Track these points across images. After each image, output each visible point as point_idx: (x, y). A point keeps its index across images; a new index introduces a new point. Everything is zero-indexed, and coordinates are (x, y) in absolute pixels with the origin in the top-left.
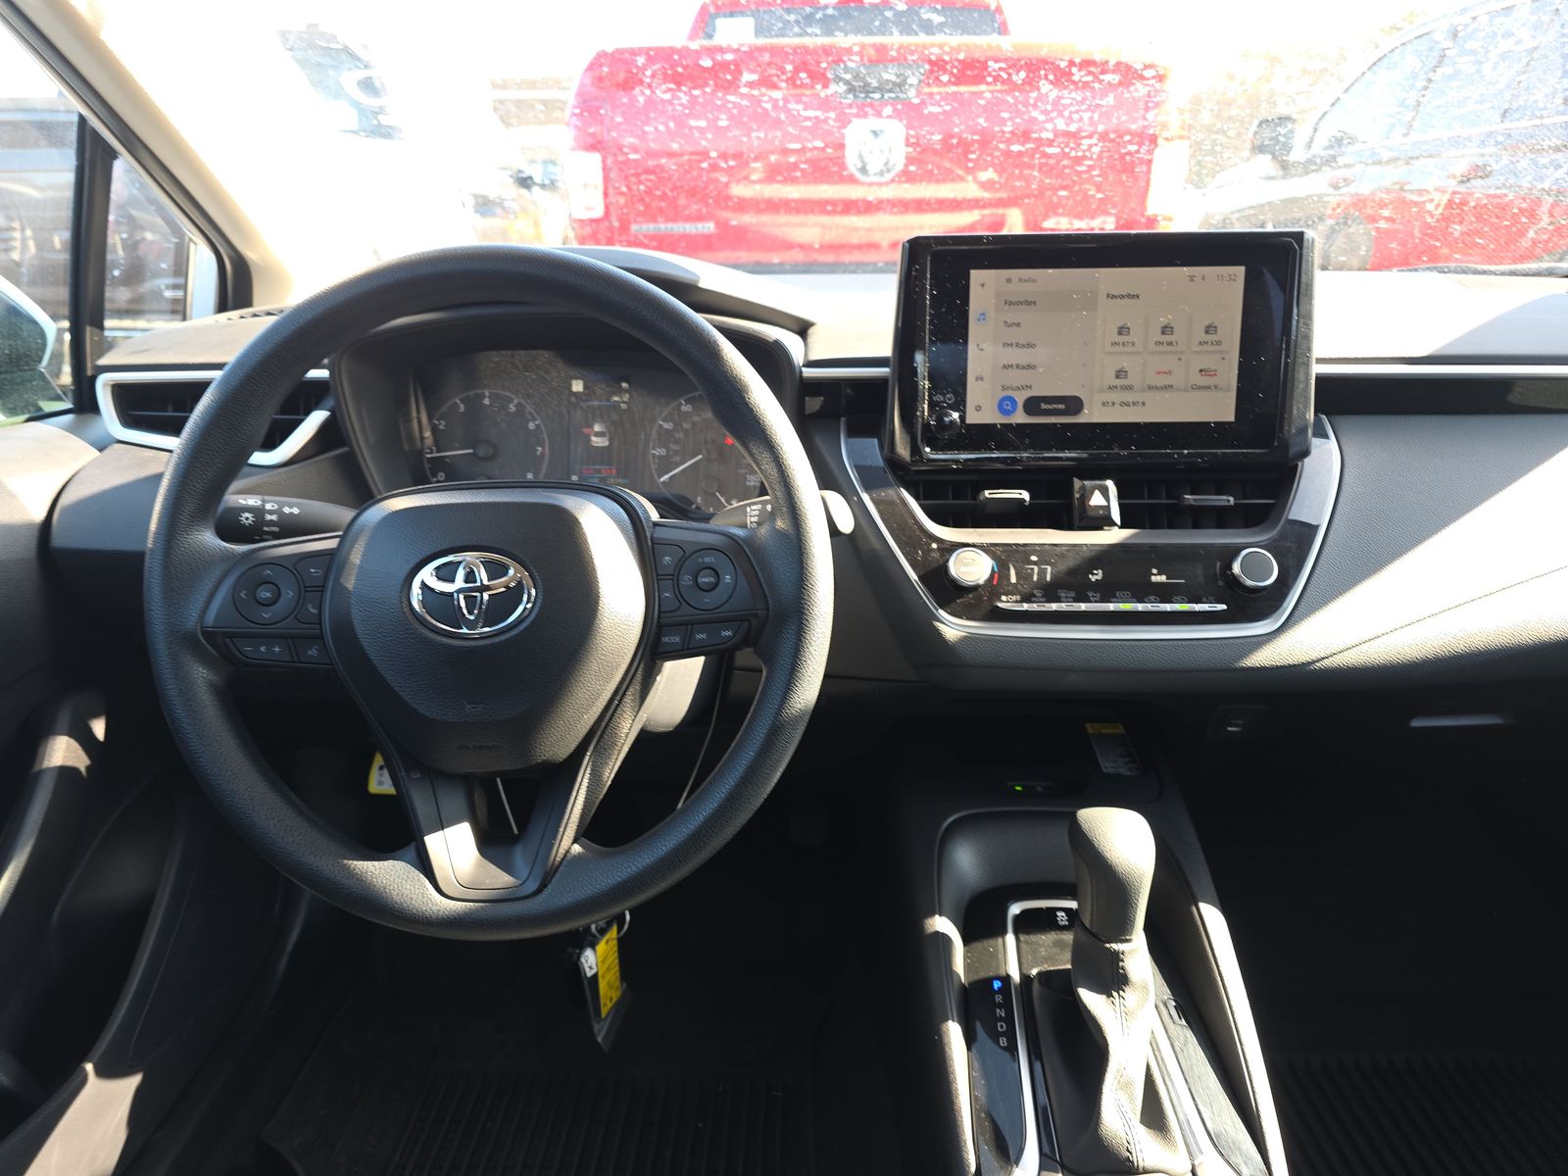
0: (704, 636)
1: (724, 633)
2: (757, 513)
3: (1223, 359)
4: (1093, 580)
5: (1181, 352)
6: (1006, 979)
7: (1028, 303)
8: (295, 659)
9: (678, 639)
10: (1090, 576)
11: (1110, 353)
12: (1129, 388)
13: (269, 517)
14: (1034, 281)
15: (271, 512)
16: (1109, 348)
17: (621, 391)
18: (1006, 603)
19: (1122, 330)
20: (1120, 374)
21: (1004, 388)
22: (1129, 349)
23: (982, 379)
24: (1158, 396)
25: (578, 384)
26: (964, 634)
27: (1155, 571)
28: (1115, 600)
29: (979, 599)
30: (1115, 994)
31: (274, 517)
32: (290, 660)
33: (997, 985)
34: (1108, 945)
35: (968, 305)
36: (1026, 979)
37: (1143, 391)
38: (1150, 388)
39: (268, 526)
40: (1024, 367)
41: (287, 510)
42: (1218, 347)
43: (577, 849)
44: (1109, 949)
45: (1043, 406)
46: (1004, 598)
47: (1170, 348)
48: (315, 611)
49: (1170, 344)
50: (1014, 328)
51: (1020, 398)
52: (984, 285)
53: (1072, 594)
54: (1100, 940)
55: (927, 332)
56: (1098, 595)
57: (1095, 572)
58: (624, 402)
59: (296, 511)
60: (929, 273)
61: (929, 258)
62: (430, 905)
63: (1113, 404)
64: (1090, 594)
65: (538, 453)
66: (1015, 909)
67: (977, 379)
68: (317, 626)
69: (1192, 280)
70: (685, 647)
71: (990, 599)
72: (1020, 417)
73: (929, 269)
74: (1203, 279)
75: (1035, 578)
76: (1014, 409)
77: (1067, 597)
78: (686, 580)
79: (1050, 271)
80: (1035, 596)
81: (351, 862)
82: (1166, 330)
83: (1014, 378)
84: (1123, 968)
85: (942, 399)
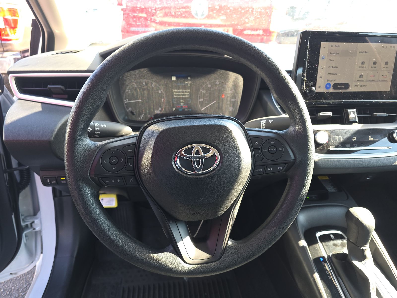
0: (271, 169)
1: (279, 168)
2: (265, 123)
3: (389, 72)
4: (354, 140)
5: (378, 70)
6: (323, 257)
7: (337, 54)
8: (125, 184)
9: (261, 170)
10: (353, 139)
11: (358, 70)
12: (362, 81)
13: (96, 129)
14: (340, 46)
15: (97, 127)
16: (358, 68)
17: (188, 80)
18: (332, 149)
19: (363, 63)
20: (361, 76)
21: (328, 81)
22: (364, 69)
23: (321, 78)
24: (370, 83)
25: (174, 78)
26: (320, 159)
27: (370, 137)
28: (361, 146)
29: (323, 147)
30: (363, 261)
31: (98, 129)
32: (124, 184)
33: (321, 259)
34: (361, 248)
35: (319, 54)
36: (329, 256)
37: (366, 82)
38: (369, 81)
39: (97, 132)
40: (334, 74)
41: (102, 126)
42: (388, 68)
43: (230, 243)
44: (362, 249)
45: (338, 86)
46: (330, 147)
47: (375, 69)
48: (131, 166)
49: (375, 67)
50: (332, 62)
51: (332, 84)
52: (325, 47)
53: (349, 145)
54: (358, 246)
55: (307, 62)
56: (357, 145)
57: (354, 138)
58: (189, 84)
59: (105, 126)
60: (309, 43)
61: (309, 38)
62: (183, 267)
63: (358, 86)
64: (354, 145)
65: (162, 101)
66: (318, 234)
67: (320, 78)
68: (133, 171)
69: (383, 48)
70: (264, 173)
71: (327, 148)
72: (331, 90)
73: (309, 42)
74: (386, 48)
75: (338, 140)
76: (330, 88)
77: (348, 146)
78: (265, 150)
79: (345, 43)
80: (339, 146)
81: (152, 255)
82: (375, 63)
83: (331, 77)
84: (365, 254)
85: (309, 84)
